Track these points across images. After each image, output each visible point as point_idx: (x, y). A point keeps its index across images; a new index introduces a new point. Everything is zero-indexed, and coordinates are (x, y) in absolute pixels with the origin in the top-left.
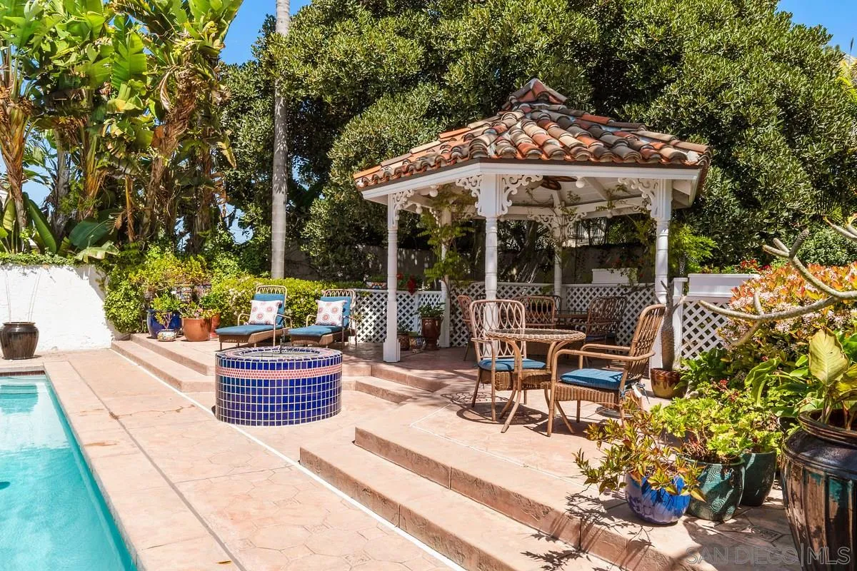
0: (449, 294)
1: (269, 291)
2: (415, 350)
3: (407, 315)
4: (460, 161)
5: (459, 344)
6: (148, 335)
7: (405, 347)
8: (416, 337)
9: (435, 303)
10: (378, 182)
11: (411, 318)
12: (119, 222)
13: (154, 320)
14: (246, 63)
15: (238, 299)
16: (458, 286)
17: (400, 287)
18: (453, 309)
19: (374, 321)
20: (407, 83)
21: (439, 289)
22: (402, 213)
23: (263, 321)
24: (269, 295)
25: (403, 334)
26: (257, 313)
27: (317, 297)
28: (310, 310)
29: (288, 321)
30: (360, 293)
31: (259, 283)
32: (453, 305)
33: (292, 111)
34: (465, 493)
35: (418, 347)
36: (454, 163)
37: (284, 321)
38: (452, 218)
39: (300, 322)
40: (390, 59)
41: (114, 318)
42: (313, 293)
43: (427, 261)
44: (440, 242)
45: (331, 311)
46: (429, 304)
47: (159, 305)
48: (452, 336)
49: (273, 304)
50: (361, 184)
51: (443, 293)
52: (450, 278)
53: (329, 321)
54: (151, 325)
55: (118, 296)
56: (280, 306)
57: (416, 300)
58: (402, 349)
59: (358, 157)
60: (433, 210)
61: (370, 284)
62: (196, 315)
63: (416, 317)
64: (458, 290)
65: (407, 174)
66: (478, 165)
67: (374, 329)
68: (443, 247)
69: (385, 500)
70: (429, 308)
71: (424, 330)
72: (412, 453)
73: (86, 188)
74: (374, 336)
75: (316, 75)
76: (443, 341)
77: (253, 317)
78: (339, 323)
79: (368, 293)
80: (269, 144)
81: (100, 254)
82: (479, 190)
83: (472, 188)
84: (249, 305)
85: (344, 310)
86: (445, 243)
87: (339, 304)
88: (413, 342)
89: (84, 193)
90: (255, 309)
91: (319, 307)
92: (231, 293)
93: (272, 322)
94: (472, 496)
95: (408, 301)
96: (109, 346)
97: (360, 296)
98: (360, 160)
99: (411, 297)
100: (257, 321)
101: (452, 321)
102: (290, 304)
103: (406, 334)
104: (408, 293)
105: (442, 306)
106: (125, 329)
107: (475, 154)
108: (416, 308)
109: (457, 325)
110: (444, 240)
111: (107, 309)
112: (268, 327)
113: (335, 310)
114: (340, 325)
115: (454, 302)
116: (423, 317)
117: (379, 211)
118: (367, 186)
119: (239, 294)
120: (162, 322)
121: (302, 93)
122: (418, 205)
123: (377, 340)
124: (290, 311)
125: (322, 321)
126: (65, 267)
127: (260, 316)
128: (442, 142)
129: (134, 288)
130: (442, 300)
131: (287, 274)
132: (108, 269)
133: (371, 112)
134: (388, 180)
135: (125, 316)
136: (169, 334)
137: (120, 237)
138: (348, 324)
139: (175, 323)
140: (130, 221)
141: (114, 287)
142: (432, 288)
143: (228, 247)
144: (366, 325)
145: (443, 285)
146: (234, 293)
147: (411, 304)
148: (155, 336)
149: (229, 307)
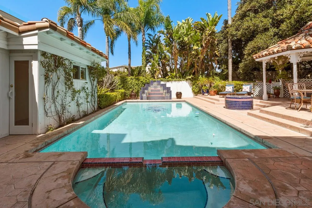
0: (283, 83)
1: (230, 84)
2: (272, 98)
3: (269, 89)
4: (284, 50)
5: (287, 97)
6: (202, 94)
7: (269, 97)
8: (272, 94)
9: (278, 86)
10: (259, 57)
11: (270, 90)
12: (194, 71)
13: (203, 91)
14: (220, 31)
15: (222, 86)
16: (286, 81)
17: (267, 82)
18: (284, 87)
19: (259, 91)
20: (266, 30)
21: (279, 81)
22: (267, 63)
23: (229, 91)
24: (230, 85)
25: (268, 94)
26: (227, 89)
27: (242, 85)
28: (241, 88)
29: (235, 91)
30: (254, 84)
31: (227, 82)
32: (284, 86)
33: (233, 42)
34: (287, 119)
35: (273, 97)
36: (283, 51)
37: (234, 91)
38: (283, 62)
39: (238, 91)
40: (260, 25)
41: (194, 91)
42: (241, 84)
43: (274, 74)
44: (279, 69)
45: (246, 88)
46: (276, 86)
47: (204, 88)
48: (284, 95)
49: (231, 87)
50: (255, 58)
51: (281, 83)
52: (283, 79)
53: (246, 91)
54: (202, 92)
55: (194, 86)
56: (233, 87)
57: (272, 85)
58: (268, 98)
59: (252, 52)
60: (276, 61)
61: (257, 81)
62: (212, 90)
63: (272, 89)
64: (286, 82)
65: (268, 55)
66: (290, 51)
67: (259, 93)
68: (280, 70)
69: (269, 119)
70: (276, 87)
71: (275, 93)
72: (274, 113)
73: (187, 65)
74: (259, 95)
75: (240, 33)
76: (281, 95)
77: (226, 90)
78: (249, 91)
79: (256, 84)
80: (227, 50)
81: (190, 77)
82: (290, 56)
83: (288, 56)
84: (225, 87)
85: (250, 88)
86: (280, 69)
87: (249, 87)
88: (271, 96)
89: (187, 66)
90: (227, 88)
91: (243, 87)
92: (220, 85)
93: (231, 91)
94: (289, 120)
95: (269, 85)
96: (193, 97)
97: (254, 85)
98: (253, 53)
99: (270, 84)
100: (227, 91)
101: (284, 90)
102: (235, 87)
103: (269, 94)
104: (269, 83)
105: (281, 86)
106: (196, 93)
107: (289, 48)
108: (272, 87)
109: (286, 91)
110: (280, 68)
111: (192, 89)
112: (230, 92)
113: (247, 88)
114: (249, 92)
115: (284, 85)
116: (274, 89)
117: (260, 63)
118: (257, 58)
119: (222, 85)
120: (205, 92)
121: (235, 38)
122: (271, 60)
123: (260, 96)
124: (235, 89)
125: (244, 91)
126: (185, 81)
127: (228, 90)
128: (278, 44)
129: (198, 85)
130: (280, 85)
131: (233, 80)
132: (192, 81)
133: (255, 40)
134: (263, 56)
135: (196, 91)
136: (206, 94)
137: (194, 74)
138: (251, 92)
139: (208, 92)
140: (196, 71)
141: (193, 85)
142: (277, 82)
143: (216, 74)
144: (256, 92)
145: (280, 81)
146: (221, 85)
147: (270, 86)
148: (203, 95)
149: (219, 88)
